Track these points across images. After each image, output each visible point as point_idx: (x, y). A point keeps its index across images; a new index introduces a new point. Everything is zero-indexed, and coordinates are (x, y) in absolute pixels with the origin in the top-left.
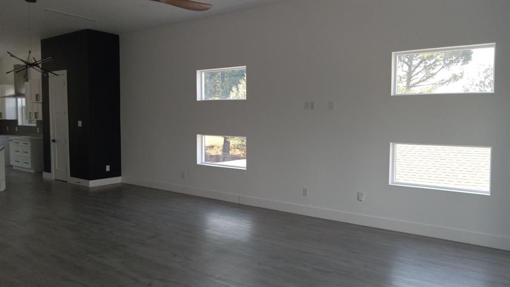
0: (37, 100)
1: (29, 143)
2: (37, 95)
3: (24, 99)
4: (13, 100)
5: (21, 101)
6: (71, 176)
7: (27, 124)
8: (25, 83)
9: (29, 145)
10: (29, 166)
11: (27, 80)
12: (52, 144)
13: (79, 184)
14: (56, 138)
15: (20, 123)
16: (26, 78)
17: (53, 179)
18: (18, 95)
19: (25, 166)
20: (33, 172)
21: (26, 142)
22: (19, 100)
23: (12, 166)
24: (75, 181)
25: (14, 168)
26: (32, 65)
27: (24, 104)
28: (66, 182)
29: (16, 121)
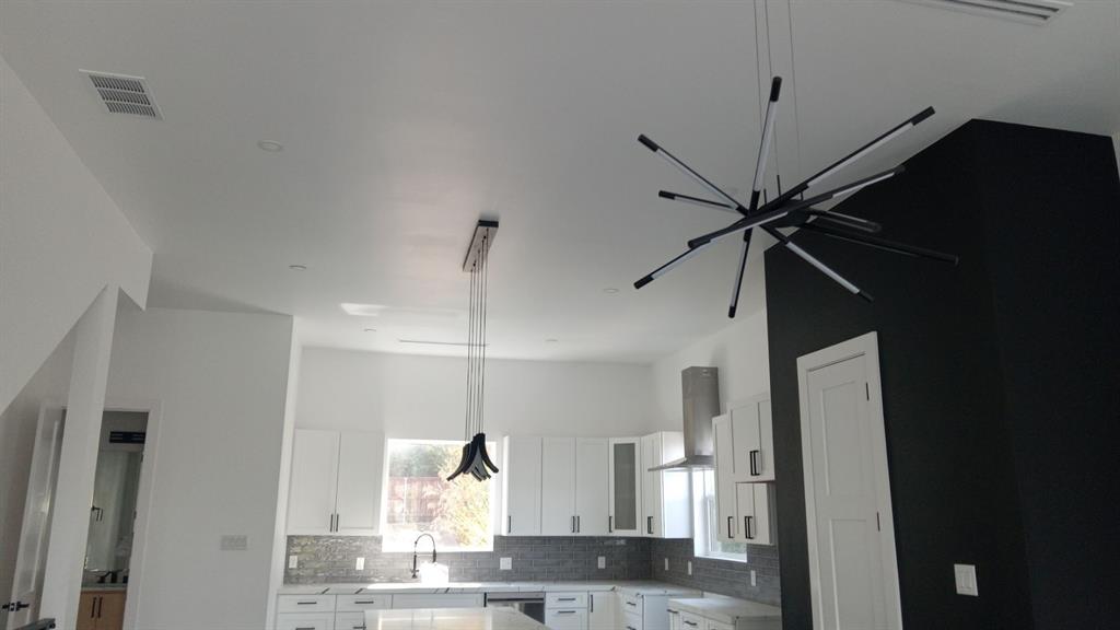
0: (754, 473)
2: (753, 454)
3: (710, 474)
4: (681, 475)
5: (705, 479)
7: (718, 554)
15: (699, 551)
18: (693, 459)
22: (698, 475)
29: (687, 543)
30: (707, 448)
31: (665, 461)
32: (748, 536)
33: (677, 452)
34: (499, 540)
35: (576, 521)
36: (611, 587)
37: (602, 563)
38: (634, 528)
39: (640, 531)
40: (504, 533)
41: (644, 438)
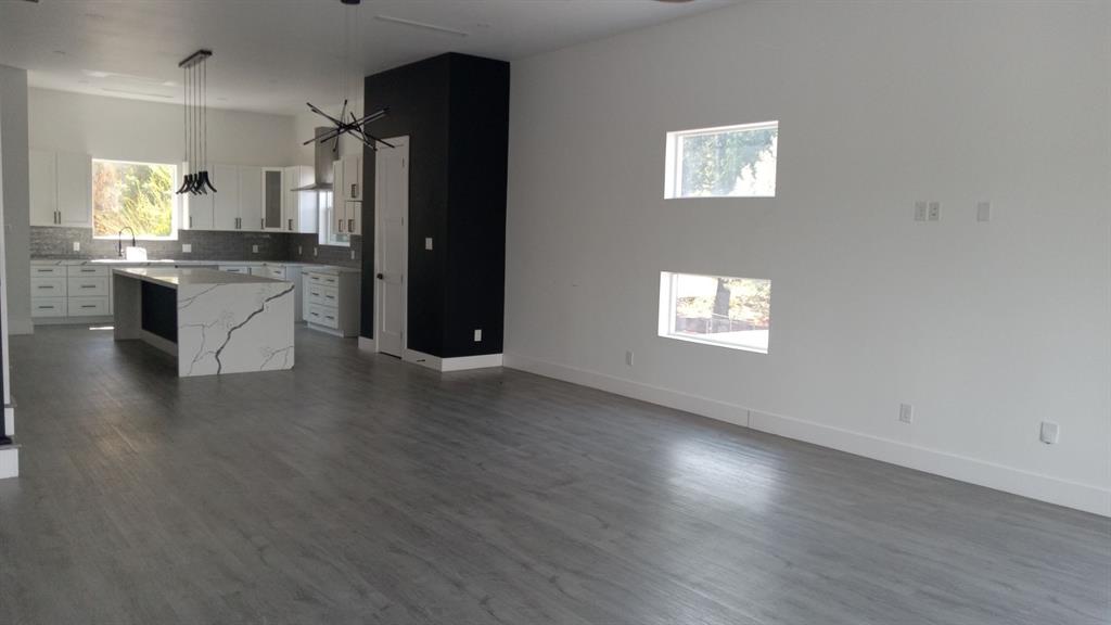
0: (353, 196)
1: (337, 279)
2: (353, 186)
3: (330, 194)
4: (312, 195)
5: (326, 198)
6: (410, 347)
7: (333, 243)
8: (335, 163)
9: (336, 284)
10: (334, 324)
11: (337, 158)
12: (377, 281)
13: (421, 363)
14: (384, 271)
15: (322, 241)
16: (336, 153)
17: (377, 350)
18: (320, 185)
19: (328, 323)
20: (342, 335)
21: (332, 277)
22: (323, 195)
23: (306, 322)
24: (415, 357)
25: (309, 326)
26: (349, 127)
27: (330, 204)
28: (400, 358)
29: (315, 236)
30: (330, 179)
31: (302, 185)
32: (350, 231)
33: (310, 180)
34: (182, 233)
35: (238, 222)
36: (262, 263)
37: (255, 249)
38: (279, 226)
39: (283, 228)
40: (186, 227)
41: (287, 169)
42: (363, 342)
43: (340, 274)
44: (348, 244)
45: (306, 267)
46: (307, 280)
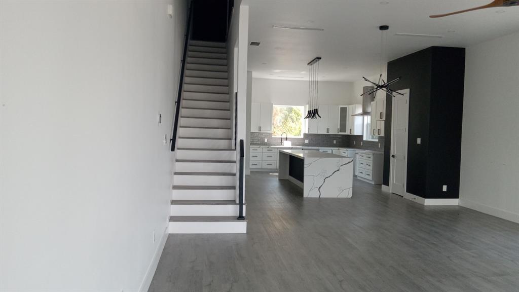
0: (381, 118)
1: (372, 156)
2: (381, 113)
3: (369, 117)
4: (361, 117)
5: (368, 119)
6: (407, 192)
7: (370, 140)
8: (372, 103)
9: (372, 159)
10: (370, 178)
11: (373, 101)
12: (392, 159)
13: (413, 200)
14: (395, 154)
15: (365, 139)
16: (373, 99)
17: (391, 192)
18: (365, 113)
19: (367, 177)
20: (373, 183)
21: (369, 156)
22: (366, 117)
23: (357, 176)
24: (410, 197)
25: (358, 178)
26: (381, 87)
27: (369, 121)
28: (402, 196)
29: (362, 136)
30: (369, 110)
31: (356, 113)
32: (379, 134)
33: (360, 111)
34: (305, 135)
35: (328, 130)
36: (337, 148)
37: (335, 142)
38: (345, 132)
39: (347, 133)
40: (307, 132)
41: (350, 106)
42: (384, 187)
43: (373, 154)
44: (377, 140)
45: (357, 151)
46: (358, 157)
